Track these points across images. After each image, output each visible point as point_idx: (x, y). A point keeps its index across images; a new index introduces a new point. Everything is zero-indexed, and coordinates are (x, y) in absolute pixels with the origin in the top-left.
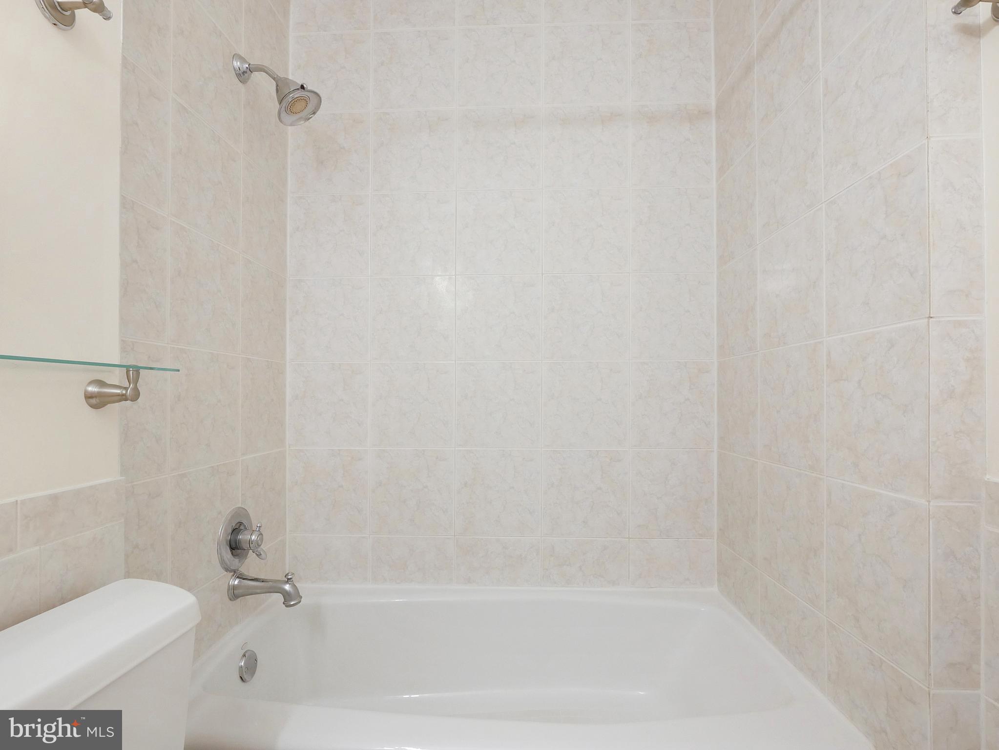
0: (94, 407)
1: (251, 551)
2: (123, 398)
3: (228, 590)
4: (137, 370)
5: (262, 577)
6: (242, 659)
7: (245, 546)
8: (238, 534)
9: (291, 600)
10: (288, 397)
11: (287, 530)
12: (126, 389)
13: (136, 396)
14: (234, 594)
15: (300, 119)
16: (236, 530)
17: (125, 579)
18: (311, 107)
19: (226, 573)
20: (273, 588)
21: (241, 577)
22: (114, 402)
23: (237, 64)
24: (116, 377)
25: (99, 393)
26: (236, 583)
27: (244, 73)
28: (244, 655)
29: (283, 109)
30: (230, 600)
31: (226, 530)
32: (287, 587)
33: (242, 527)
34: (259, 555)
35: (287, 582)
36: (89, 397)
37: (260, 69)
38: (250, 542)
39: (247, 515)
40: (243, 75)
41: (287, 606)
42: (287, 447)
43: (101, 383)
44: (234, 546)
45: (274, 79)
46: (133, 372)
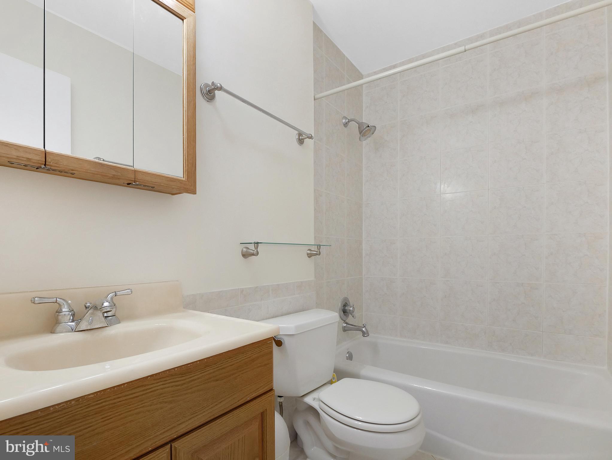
0: (309, 257)
1: (350, 314)
2: (316, 254)
3: (342, 327)
4: (320, 246)
5: (354, 324)
6: (347, 354)
7: (348, 311)
8: (345, 307)
9: (365, 334)
10: (364, 255)
11: (364, 311)
12: (317, 252)
13: (320, 254)
14: (345, 330)
15: (368, 137)
16: (345, 305)
17: (316, 308)
18: (371, 132)
19: (341, 320)
20: (359, 329)
21: (346, 323)
22: (313, 256)
23: (344, 121)
24: (314, 248)
25: (310, 253)
26: (345, 325)
27: (346, 123)
28: (348, 353)
29: (361, 136)
30: (343, 331)
31: (342, 304)
32: (364, 329)
33: (347, 305)
34: (353, 316)
35: (364, 327)
36: (308, 254)
37: (352, 120)
38: (350, 310)
39: (348, 301)
40: (346, 125)
41: (363, 336)
42: (363, 275)
43: (310, 250)
44: (344, 311)
45: (358, 123)
46: (319, 246)
